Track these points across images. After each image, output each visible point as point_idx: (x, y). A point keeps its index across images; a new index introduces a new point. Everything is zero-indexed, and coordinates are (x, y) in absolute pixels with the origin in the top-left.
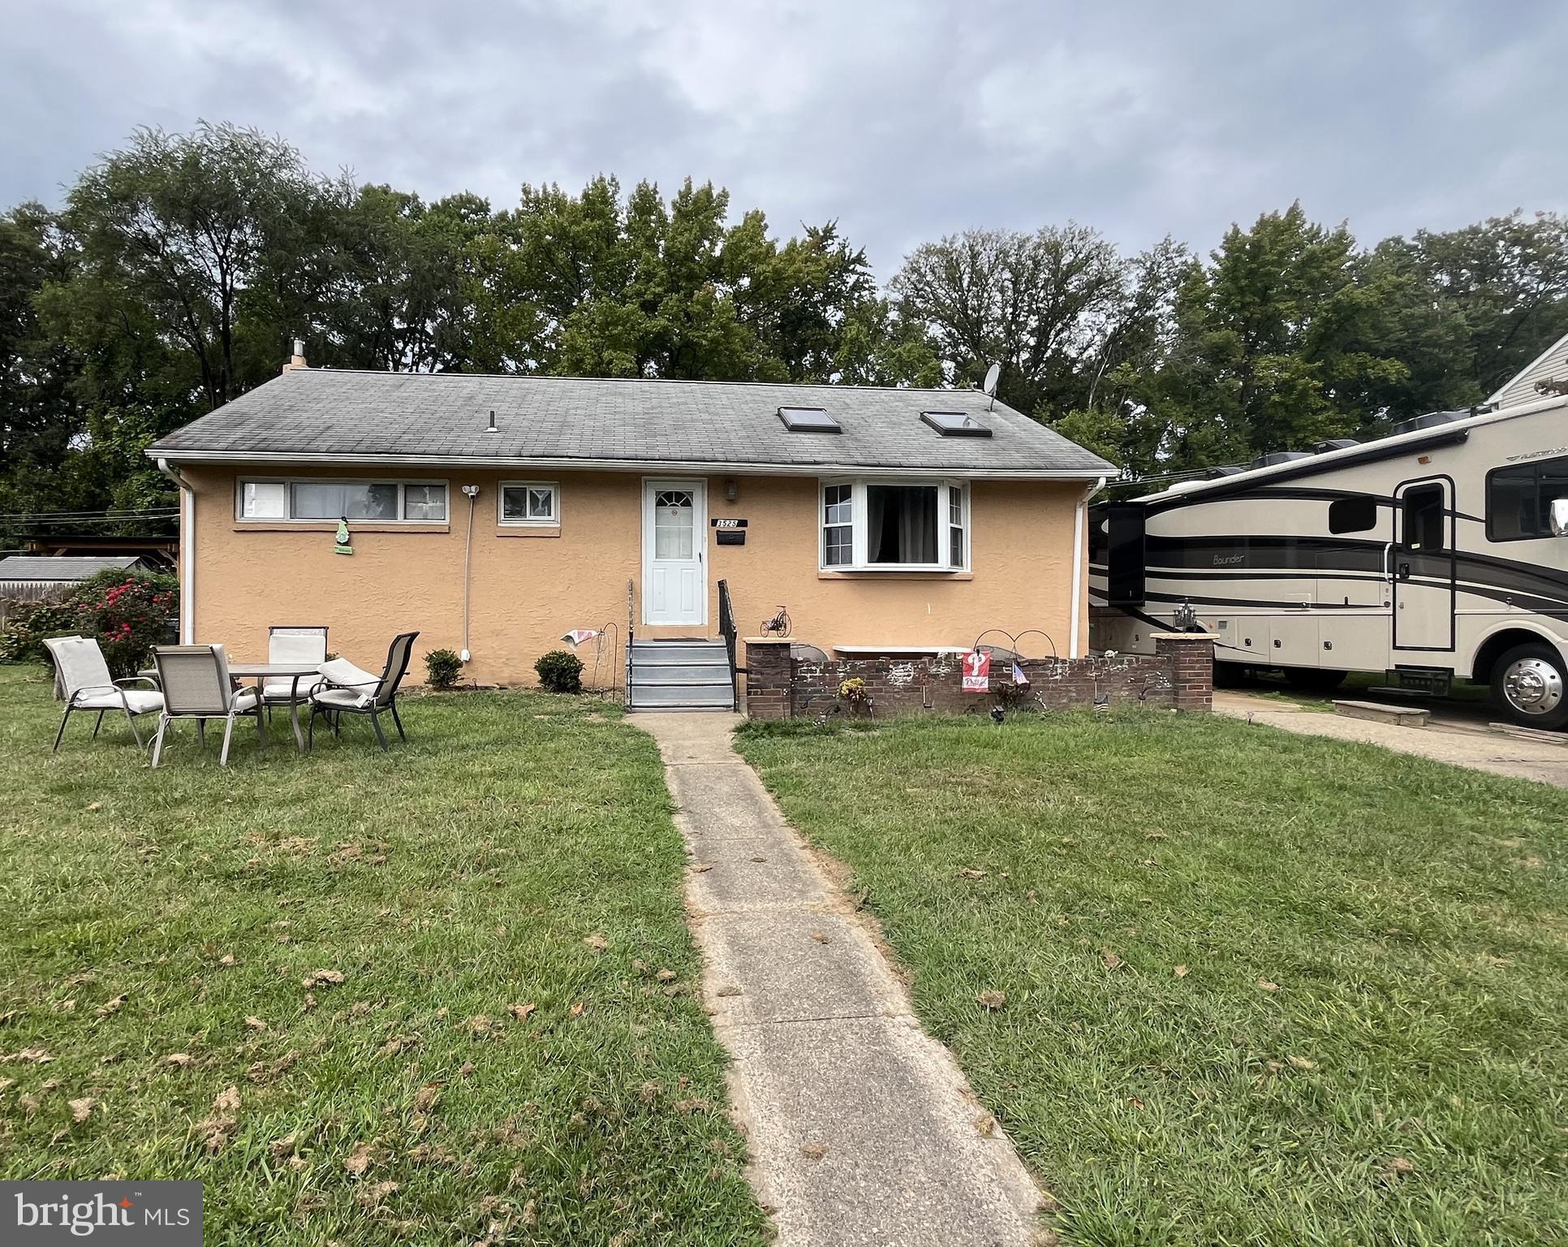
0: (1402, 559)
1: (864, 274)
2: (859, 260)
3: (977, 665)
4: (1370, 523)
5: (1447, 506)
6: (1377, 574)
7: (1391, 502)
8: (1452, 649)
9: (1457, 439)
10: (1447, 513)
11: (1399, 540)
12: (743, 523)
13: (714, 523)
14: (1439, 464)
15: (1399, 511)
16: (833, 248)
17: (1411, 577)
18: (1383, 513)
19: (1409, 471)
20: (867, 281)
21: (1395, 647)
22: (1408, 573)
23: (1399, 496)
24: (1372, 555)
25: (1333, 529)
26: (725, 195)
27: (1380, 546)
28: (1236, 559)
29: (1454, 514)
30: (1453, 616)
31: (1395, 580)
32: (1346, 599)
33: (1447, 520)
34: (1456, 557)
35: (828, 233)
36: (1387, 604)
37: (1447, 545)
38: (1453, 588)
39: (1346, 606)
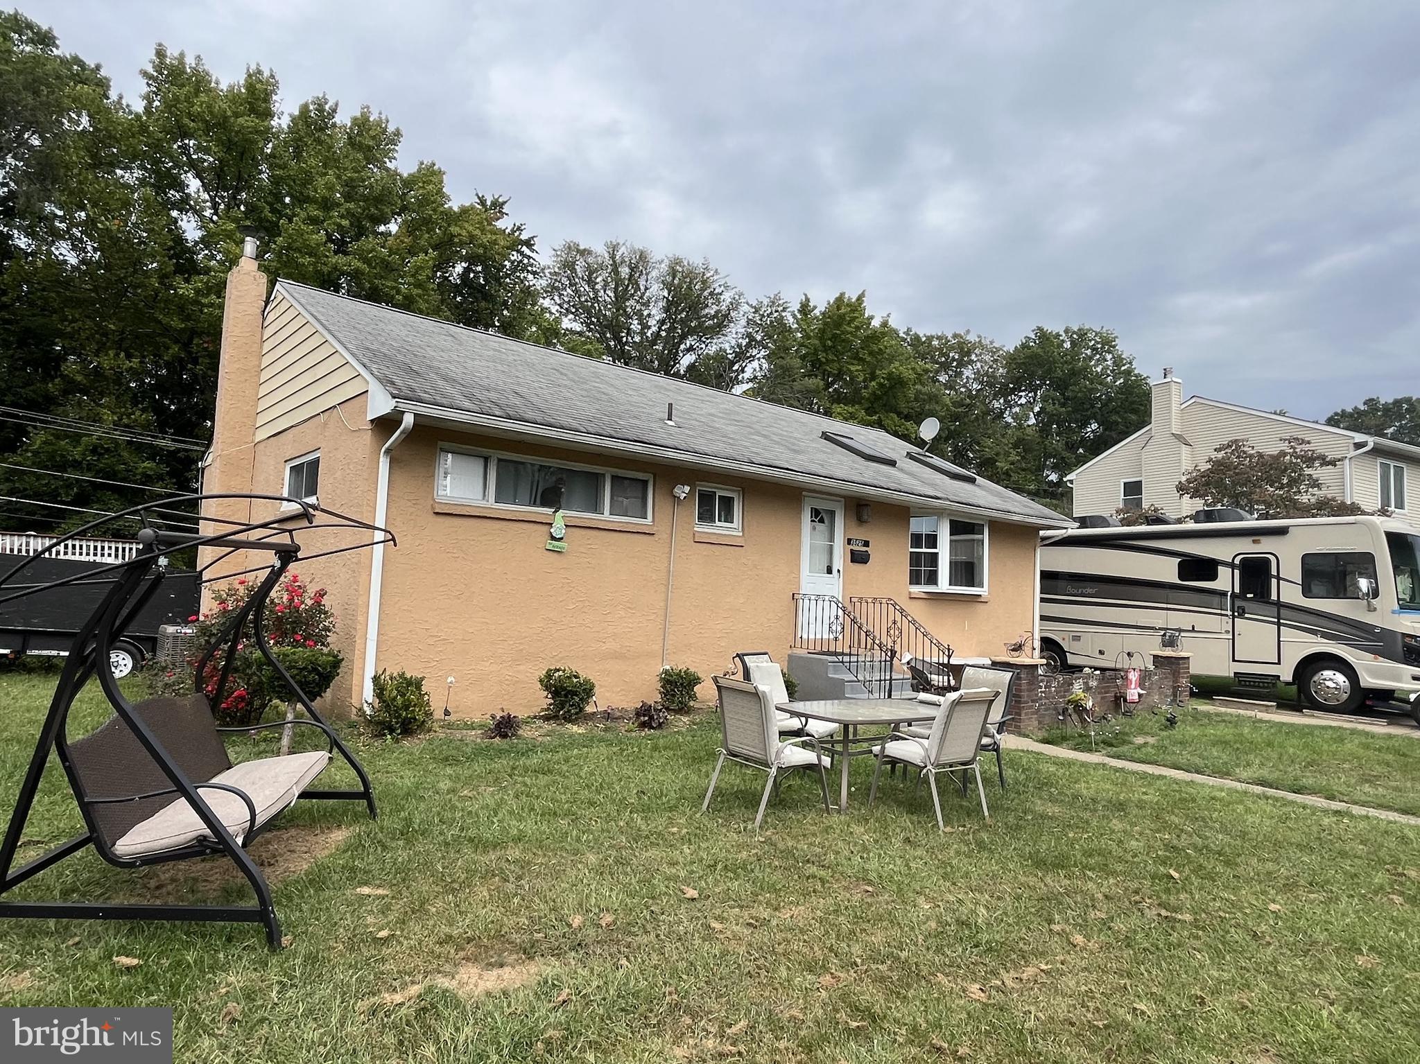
0: (1238, 603)
1: (529, 257)
2: (528, 243)
3: (1134, 679)
4: (1213, 577)
5: (1274, 572)
6: (1219, 611)
7: (1232, 565)
8: (1279, 663)
9: (1282, 531)
10: (1274, 577)
11: (1237, 590)
12: (866, 544)
13: (849, 541)
14: (1266, 546)
15: (1237, 572)
16: (503, 224)
17: (1246, 615)
18: (1223, 572)
19: (1246, 547)
20: (532, 265)
21: (1234, 660)
22: (1244, 612)
23: (1237, 561)
24: (1216, 599)
25: (1181, 578)
26: (398, 133)
27: (1224, 594)
28: (1089, 591)
29: (1278, 578)
30: (1279, 641)
31: (1234, 617)
32: (1193, 627)
33: (1274, 581)
34: (1279, 604)
35: (498, 206)
36: (1227, 632)
37: (1274, 597)
38: (1279, 625)
39: (1193, 630)
